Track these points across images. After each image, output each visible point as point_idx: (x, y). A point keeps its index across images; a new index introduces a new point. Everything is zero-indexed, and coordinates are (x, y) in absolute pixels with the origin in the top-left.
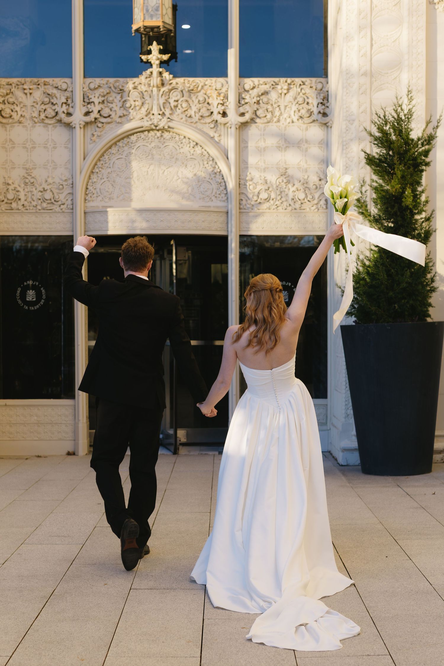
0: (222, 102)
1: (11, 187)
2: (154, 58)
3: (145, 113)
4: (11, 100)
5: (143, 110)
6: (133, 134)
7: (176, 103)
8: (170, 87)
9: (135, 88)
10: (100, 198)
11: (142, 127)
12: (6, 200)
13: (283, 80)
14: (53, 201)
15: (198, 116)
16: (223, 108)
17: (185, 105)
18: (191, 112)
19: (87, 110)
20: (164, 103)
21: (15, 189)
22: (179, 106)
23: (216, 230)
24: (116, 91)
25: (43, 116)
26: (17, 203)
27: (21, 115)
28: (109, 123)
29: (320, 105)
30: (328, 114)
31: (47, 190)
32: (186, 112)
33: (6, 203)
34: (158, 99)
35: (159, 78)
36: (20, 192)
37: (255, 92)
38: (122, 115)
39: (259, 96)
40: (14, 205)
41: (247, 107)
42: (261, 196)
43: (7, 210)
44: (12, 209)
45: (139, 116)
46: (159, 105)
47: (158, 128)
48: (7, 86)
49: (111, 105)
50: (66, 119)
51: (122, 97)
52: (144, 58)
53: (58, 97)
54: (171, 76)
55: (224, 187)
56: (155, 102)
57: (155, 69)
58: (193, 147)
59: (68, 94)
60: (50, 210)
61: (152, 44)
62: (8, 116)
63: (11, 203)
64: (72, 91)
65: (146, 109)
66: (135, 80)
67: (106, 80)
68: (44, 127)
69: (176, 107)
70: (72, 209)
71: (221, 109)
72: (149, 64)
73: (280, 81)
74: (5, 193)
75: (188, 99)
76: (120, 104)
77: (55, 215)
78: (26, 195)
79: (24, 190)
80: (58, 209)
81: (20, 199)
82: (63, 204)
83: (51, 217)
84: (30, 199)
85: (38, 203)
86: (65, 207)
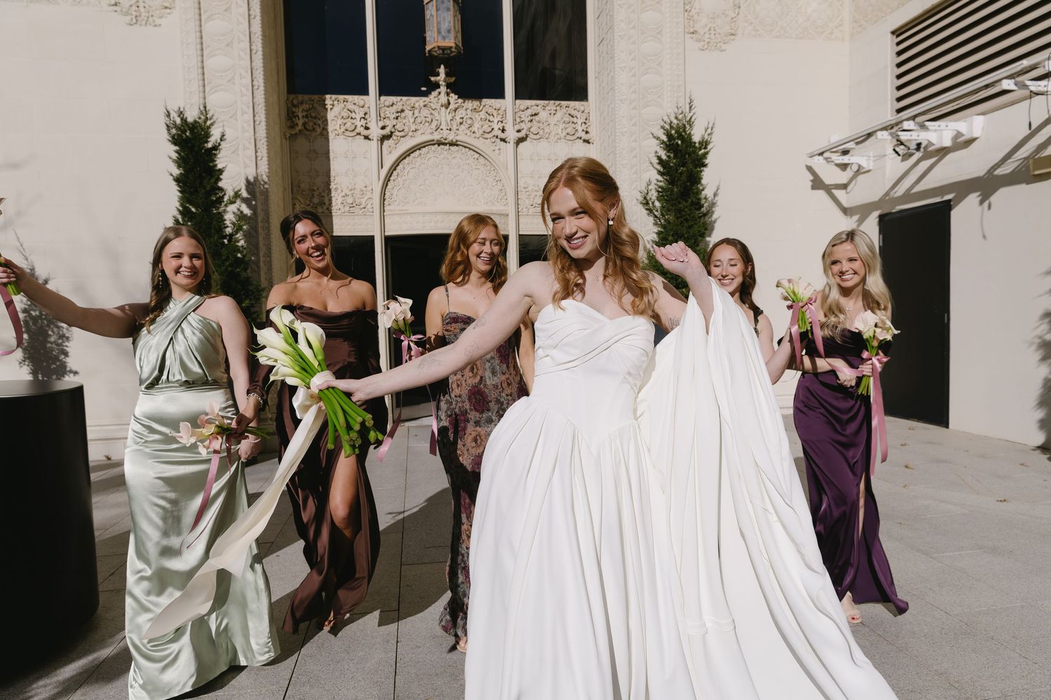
0: (501, 120)
1: (315, 194)
2: (442, 79)
3: (435, 128)
4: (313, 114)
5: (434, 125)
6: (424, 147)
7: (461, 120)
8: (456, 106)
9: (425, 106)
10: (397, 203)
11: (433, 141)
13: (552, 102)
14: (354, 205)
15: (481, 132)
16: (503, 124)
17: (469, 122)
18: (475, 128)
19: (383, 124)
20: (451, 120)
21: (320, 195)
22: (464, 123)
24: (409, 108)
25: (343, 129)
26: (322, 207)
27: (323, 128)
28: (403, 137)
29: (583, 124)
30: (590, 132)
31: (348, 195)
32: (471, 129)
34: (445, 116)
35: (446, 98)
36: (325, 197)
37: (529, 112)
38: (414, 130)
39: (532, 116)
41: (523, 125)
42: (535, 201)
45: (429, 131)
46: (446, 121)
47: (446, 141)
48: (309, 102)
49: (404, 121)
50: (366, 133)
51: (413, 114)
52: (433, 79)
53: (357, 112)
54: (457, 97)
55: (504, 194)
56: (443, 119)
57: (443, 89)
58: (477, 159)
59: (365, 109)
60: (353, 213)
61: (440, 67)
62: (311, 128)
63: (316, 207)
64: (369, 108)
65: (436, 124)
66: (424, 99)
67: (399, 98)
68: (344, 138)
69: (461, 123)
70: (373, 212)
71: (500, 125)
72: (437, 86)
73: (549, 103)
74: (311, 198)
75: (472, 117)
76: (412, 120)
77: (357, 217)
78: (330, 200)
79: (328, 195)
80: (360, 212)
81: (324, 204)
82: (365, 208)
83: (353, 219)
84: (334, 203)
85: (341, 207)
86: (366, 210)
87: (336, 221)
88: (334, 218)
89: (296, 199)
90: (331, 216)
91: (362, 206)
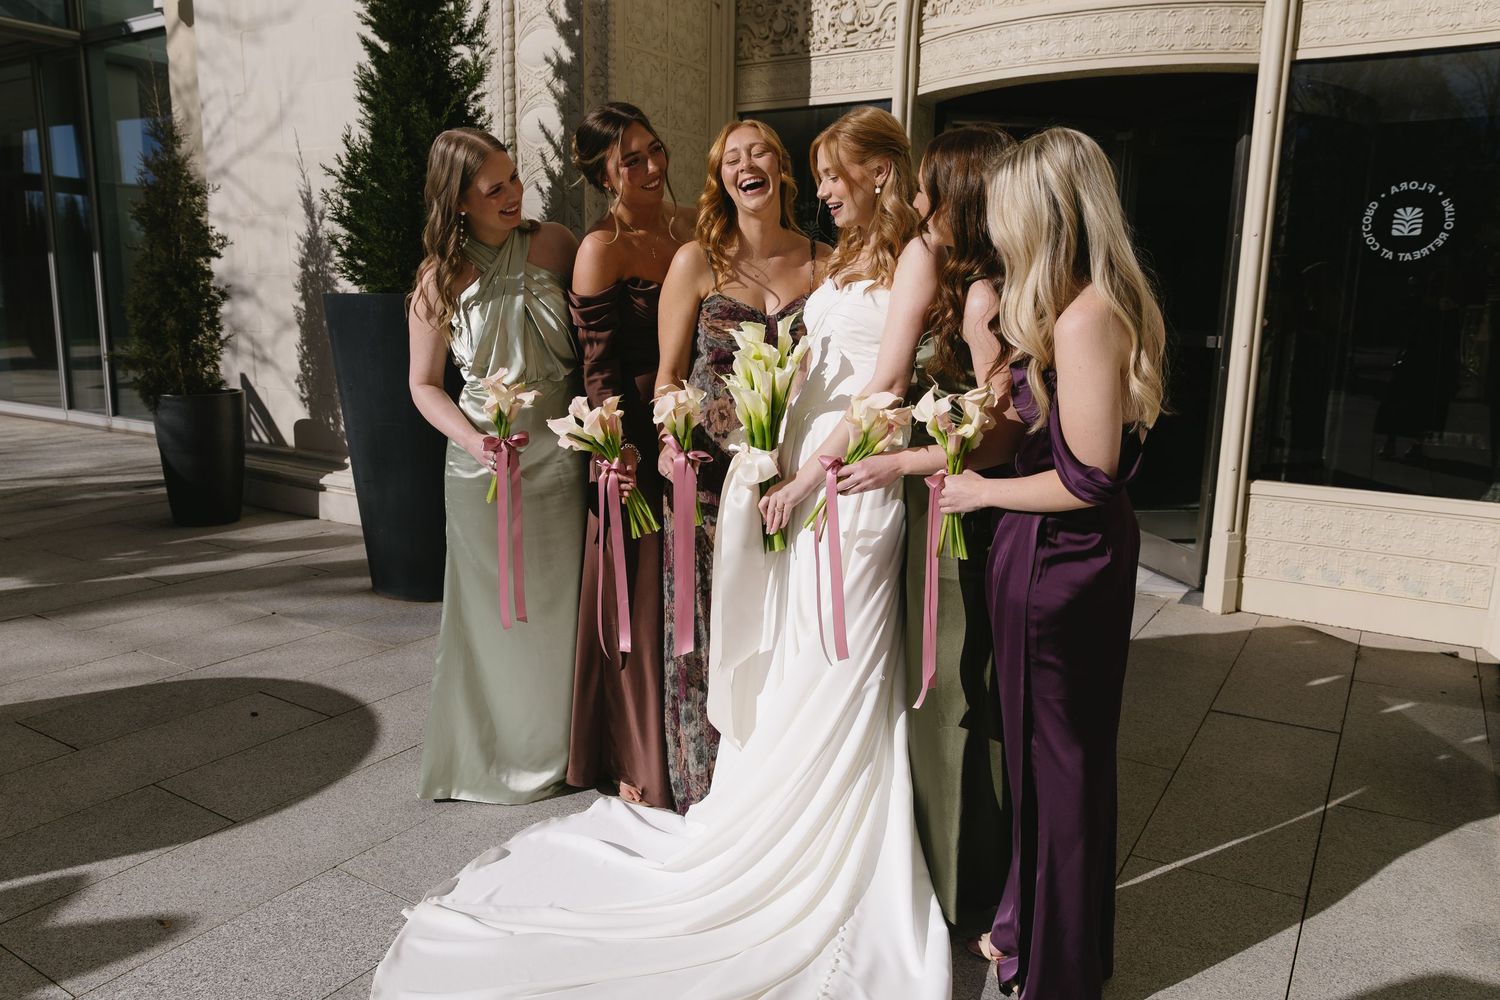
10: (951, 6)
12: (771, 36)
14: (857, 26)
21: (788, 11)
23: (1226, 52)
26: (792, 39)
31: (847, 3)
33: (773, 42)
36: (798, 14)
40: (786, 46)
43: (772, 55)
44: (784, 55)
60: (853, 46)
63: (781, 41)
70: (894, 38)
74: (771, 21)
77: (861, 55)
78: (809, 20)
79: (805, 9)
80: (869, 41)
81: (796, 31)
82: (878, 31)
83: (854, 61)
84: (815, 28)
85: (829, 34)
86: (882, 33)
87: (817, 69)
88: (813, 63)
89: (745, 26)
90: (809, 59)
91: (873, 27)
